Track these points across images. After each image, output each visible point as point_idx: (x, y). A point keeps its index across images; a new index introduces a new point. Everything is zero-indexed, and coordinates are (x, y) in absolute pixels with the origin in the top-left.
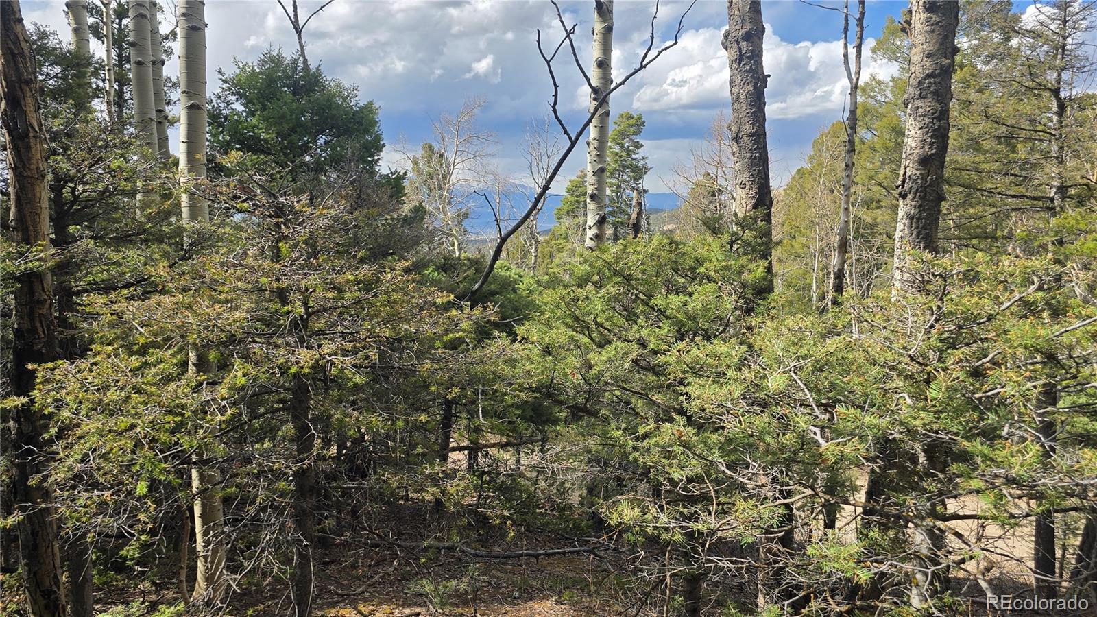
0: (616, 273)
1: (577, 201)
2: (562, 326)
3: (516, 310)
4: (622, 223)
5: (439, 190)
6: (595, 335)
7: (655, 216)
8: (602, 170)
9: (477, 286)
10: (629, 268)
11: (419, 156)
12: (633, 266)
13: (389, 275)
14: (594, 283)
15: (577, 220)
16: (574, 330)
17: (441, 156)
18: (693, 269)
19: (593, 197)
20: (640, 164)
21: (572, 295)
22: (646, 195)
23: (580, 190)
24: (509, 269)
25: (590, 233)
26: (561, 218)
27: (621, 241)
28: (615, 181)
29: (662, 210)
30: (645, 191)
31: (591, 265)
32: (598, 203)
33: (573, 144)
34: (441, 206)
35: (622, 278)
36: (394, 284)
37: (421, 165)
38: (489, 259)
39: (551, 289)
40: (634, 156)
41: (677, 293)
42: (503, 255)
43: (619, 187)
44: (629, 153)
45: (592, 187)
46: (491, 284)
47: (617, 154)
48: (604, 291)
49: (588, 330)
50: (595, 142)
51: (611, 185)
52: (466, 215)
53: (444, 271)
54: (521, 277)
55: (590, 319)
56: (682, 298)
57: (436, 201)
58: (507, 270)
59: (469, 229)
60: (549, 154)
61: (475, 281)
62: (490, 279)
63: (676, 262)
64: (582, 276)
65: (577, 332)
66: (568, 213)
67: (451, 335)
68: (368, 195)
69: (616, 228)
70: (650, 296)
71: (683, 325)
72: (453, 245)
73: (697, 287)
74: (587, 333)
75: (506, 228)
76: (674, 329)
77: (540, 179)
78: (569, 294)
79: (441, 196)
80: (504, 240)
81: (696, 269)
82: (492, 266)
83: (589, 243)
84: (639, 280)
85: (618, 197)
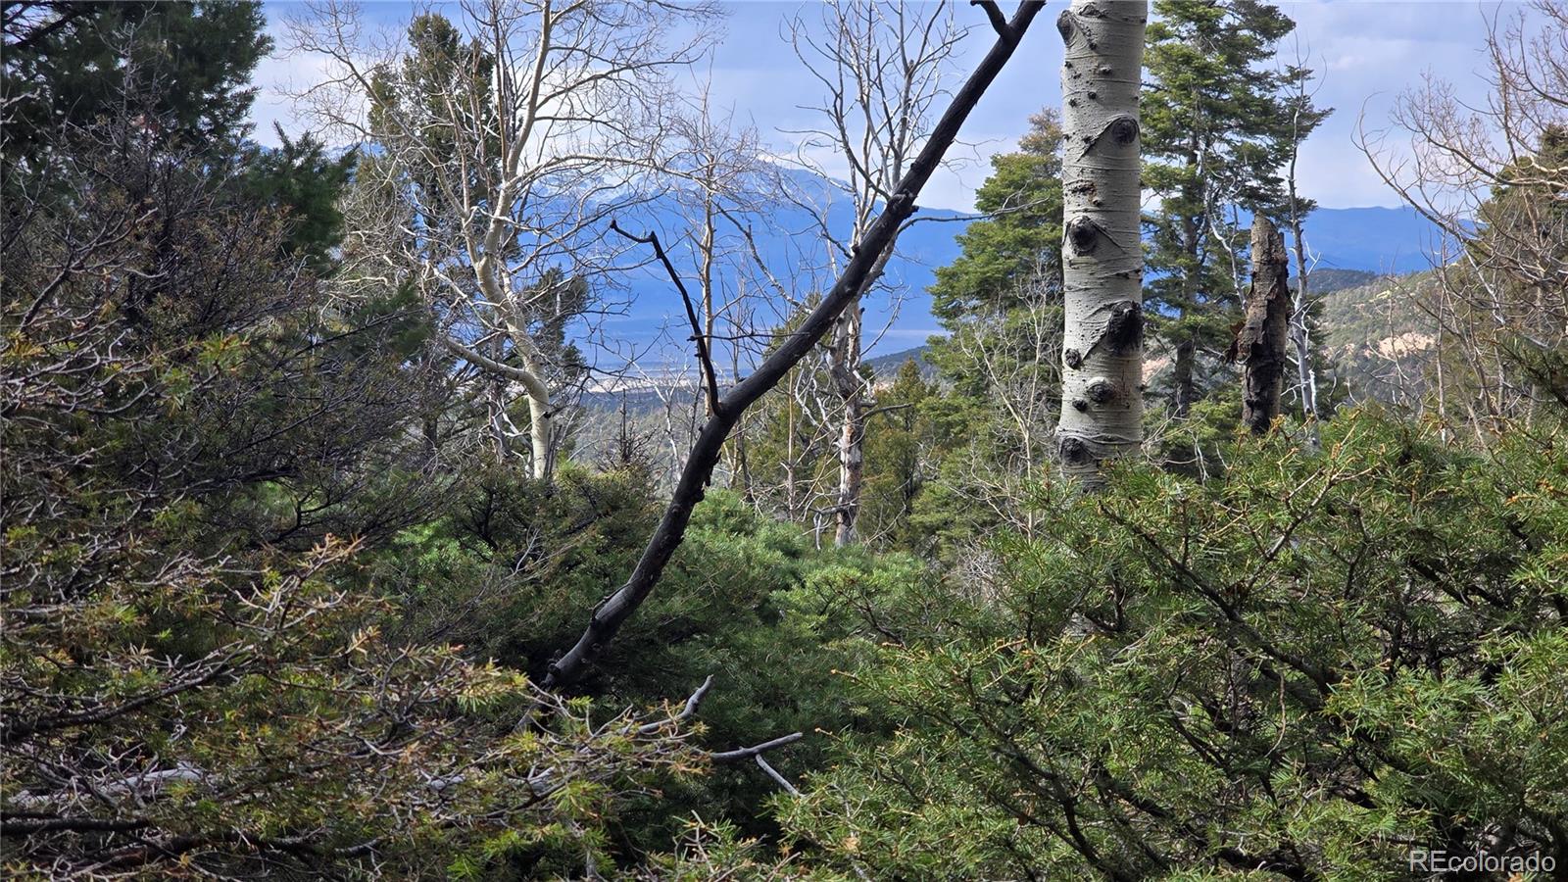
0: (1182, 579)
1: (1025, 242)
2: (961, 792)
3: (772, 698)
4: (1208, 334)
5: (473, 202)
6: (1094, 828)
7: (1343, 296)
8: (1122, 134)
9: (617, 598)
10: (1237, 561)
11: (398, 66)
12: (1256, 551)
13: (276, 593)
14: (1095, 616)
15: (1020, 317)
16: (1011, 810)
17: (485, 66)
18: (1498, 564)
19: (1085, 237)
20: (1282, 95)
21: (1006, 670)
22: (1308, 223)
23: (1037, 198)
24: (743, 526)
25: (1075, 385)
26: (957, 311)
27: (1203, 406)
28: (1179, 163)
29: (1368, 277)
30: (1303, 207)
31: (1081, 544)
32: (1109, 263)
33: (1010, 38)
34: (478, 266)
35: (1207, 601)
36: (296, 630)
37: (406, 105)
38: (665, 490)
39: (918, 645)
40: (1255, 67)
41: (1435, 664)
42: (724, 472)
43: (1194, 188)
44: (1236, 51)
45: (1083, 200)
46: (671, 590)
47: (1187, 59)
48: (1134, 652)
49: (1070, 814)
50: (1092, 23)
51: (1163, 180)
52: (576, 298)
53: (487, 538)
54: (793, 554)
55: (1075, 767)
56: (1455, 685)
57: (461, 244)
58: (738, 529)
59: (587, 354)
60: (912, 55)
61: (608, 578)
62: (670, 571)
63: (1425, 535)
64: (1044, 589)
65: (1024, 819)
66: (985, 289)
67: (515, 835)
68: (200, 243)
69: (1185, 352)
70: (1325, 678)
71: (1461, 800)
72: (521, 417)
73: (1513, 642)
74: (1064, 821)
75: (735, 367)
76: (1423, 817)
77: (875, 153)
78: (992, 665)
79: (481, 222)
80: (726, 416)
81: (1513, 565)
82: (679, 519)
83: (1071, 425)
84: (1276, 606)
85: (1191, 229)
